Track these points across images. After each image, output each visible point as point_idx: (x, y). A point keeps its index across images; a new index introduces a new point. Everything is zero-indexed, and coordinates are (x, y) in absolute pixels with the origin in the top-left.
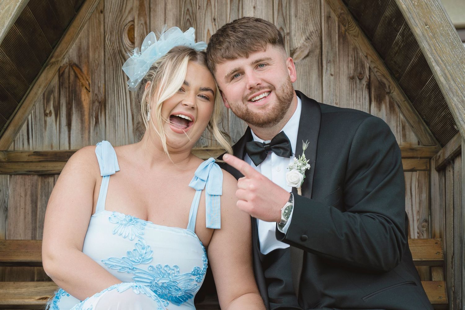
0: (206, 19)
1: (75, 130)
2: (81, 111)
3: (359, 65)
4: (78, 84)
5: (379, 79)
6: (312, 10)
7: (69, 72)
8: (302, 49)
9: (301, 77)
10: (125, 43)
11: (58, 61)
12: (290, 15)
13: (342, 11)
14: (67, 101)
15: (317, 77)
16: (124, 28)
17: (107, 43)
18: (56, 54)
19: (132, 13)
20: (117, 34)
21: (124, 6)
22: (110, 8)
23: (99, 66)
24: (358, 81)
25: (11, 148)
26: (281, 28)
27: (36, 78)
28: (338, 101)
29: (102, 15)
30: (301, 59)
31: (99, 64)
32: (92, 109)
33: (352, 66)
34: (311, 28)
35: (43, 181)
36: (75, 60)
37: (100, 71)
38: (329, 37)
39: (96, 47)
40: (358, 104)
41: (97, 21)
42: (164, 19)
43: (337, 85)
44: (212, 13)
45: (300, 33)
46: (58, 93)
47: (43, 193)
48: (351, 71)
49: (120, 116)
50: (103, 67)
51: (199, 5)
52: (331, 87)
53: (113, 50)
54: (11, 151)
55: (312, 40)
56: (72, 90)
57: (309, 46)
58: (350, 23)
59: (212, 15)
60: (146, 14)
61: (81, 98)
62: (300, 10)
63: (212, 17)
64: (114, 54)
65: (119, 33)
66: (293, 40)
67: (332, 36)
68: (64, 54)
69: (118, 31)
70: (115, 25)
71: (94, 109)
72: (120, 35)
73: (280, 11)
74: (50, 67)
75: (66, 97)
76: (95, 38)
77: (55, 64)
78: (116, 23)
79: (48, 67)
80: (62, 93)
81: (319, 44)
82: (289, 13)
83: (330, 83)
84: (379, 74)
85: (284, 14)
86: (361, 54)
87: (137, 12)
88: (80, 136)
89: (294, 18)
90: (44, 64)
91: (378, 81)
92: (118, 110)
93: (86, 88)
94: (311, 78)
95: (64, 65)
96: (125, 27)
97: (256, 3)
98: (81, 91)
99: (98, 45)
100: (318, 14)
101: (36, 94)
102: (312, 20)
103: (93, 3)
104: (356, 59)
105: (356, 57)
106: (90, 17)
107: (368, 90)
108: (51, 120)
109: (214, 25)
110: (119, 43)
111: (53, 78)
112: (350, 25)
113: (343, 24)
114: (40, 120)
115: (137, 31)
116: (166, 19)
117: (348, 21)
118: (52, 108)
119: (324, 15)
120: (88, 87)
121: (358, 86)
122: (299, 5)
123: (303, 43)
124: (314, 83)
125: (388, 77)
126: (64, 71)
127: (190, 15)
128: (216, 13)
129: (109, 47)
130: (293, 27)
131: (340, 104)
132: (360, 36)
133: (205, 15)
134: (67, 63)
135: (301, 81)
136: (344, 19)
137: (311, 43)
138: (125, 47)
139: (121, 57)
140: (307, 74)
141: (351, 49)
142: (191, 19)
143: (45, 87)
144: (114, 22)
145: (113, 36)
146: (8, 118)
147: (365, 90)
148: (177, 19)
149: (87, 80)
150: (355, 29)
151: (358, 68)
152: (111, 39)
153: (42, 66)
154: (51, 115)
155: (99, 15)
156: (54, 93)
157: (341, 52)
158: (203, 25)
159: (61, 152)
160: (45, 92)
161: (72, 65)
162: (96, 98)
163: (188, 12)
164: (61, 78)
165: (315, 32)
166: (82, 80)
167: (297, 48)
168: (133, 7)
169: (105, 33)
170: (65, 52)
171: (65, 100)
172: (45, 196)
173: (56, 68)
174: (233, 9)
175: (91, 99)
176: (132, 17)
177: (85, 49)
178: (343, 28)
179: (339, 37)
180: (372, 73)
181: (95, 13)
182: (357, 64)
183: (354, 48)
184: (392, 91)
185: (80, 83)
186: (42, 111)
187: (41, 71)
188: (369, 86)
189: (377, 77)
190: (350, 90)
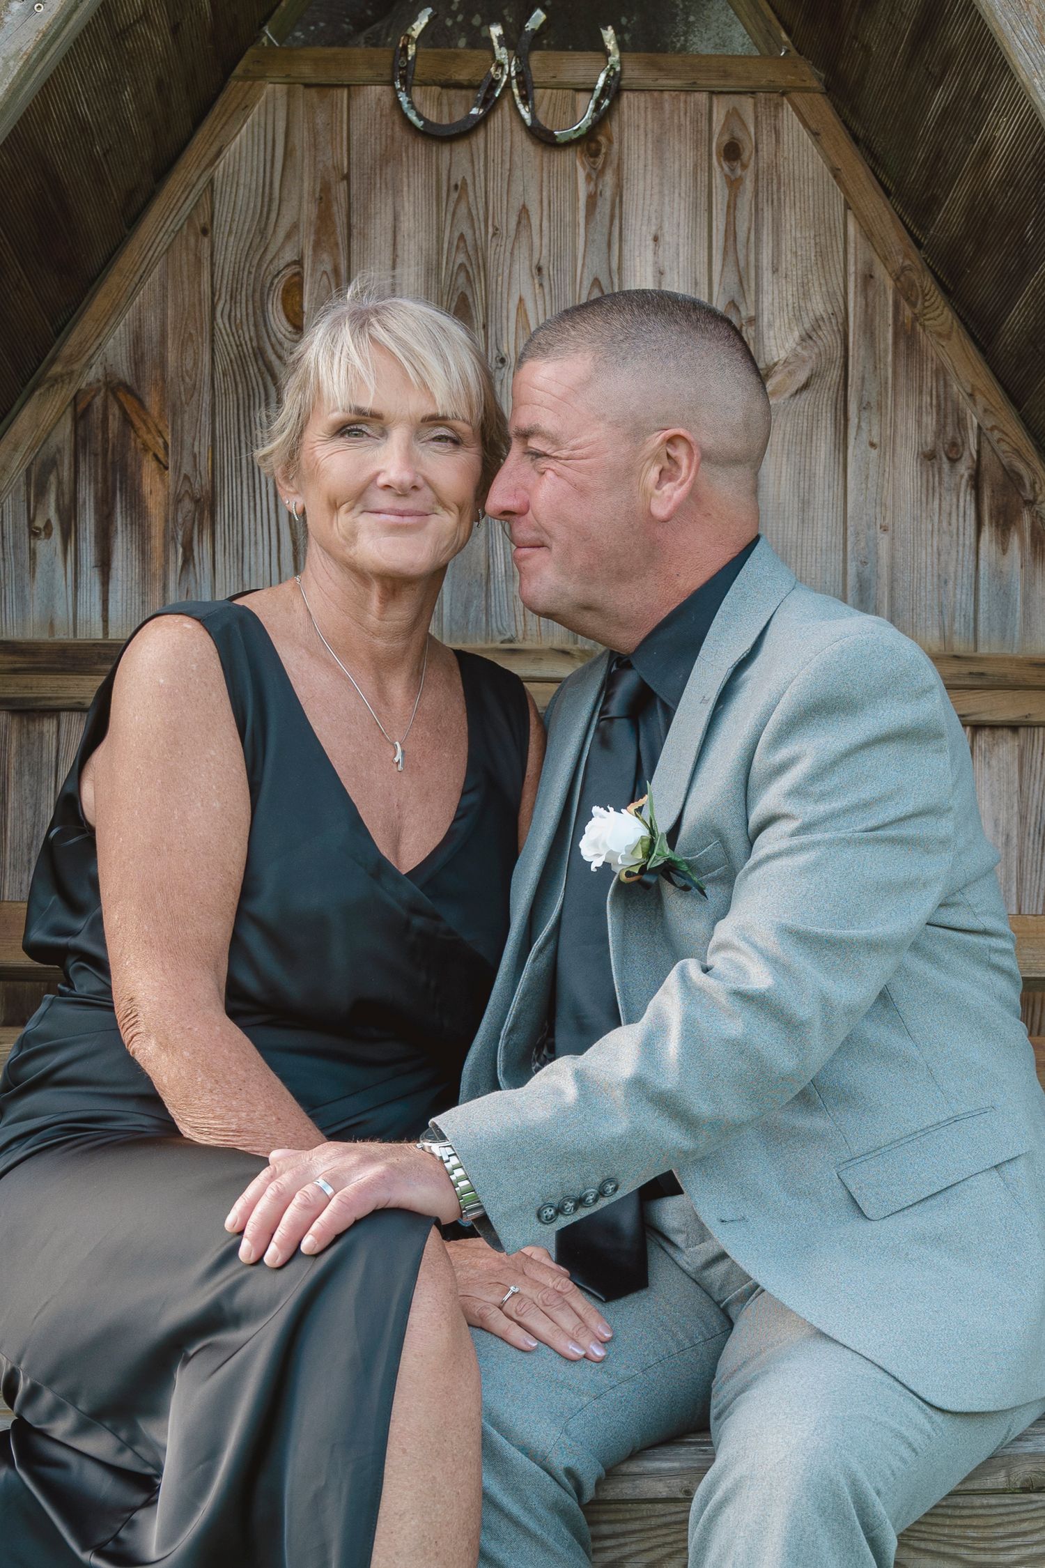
0: (516, 267)
1: (123, 581)
2: (141, 526)
3: (949, 420)
4: (133, 444)
5: (1005, 462)
6: (822, 254)
7: (105, 408)
8: (791, 367)
9: (786, 447)
10: (275, 327)
11: (72, 372)
12: (757, 267)
13: (907, 262)
14: (100, 494)
15: (833, 448)
16: (272, 283)
17: (222, 326)
18: (66, 351)
19: (296, 238)
20: (250, 299)
21: (273, 216)
22: (229, 220)
23: (196, 394)
24: (946, 466)
26: (733, 304)
27: (6, 422)
28: (888, 521)
29: (206, 240)
30: (787, 395)
31: (195, 385)
32: (175, 520)
33: (930, 421)
34: (818, 305)
35: (25, 730)
36: (124, 371)
37: (199, 407)
38: (868, 335)
39: (186, 335)
40: (944, 532)
41: (191, 257)
42: (391, 263)
43: (887, 475)
44: (531, 250)
45: (786, 321)
46: (70, 469)
47: (26, 764)
48: (926, 437)
49: (256, 543)
50: (207, 397)
51: (496, 224)
52: (870, 479)
53: (237, 346)
55: (819, 342)
56: (113, 463)
57: (811, 358)
58: (928, 298)
59: (531, 255)
60: (337, 244)
61: (140, 485)
62: (789, 253)
63: (531, 260)
64: (242, 358)
65: (258, 295)
66: (766, 341)
67: (877, 332)
68: (91, 352)
69: (254, 291)
70: (246, 273)
71: (180, 520)
72: (258, 304)
73: (731, 253)
74: (48, 389)
75: (96, 483)
76: (184, 309)
77: (63, 381)
78: (248, 265)
79: (42, 390)
80: (82, 468)
81: (838, 353)
82: (757, 260)
83: (868, 469)
84: (1005, 447)
85: (742, 264)
86: (955, 387)
87: (312, 238)
88: (138, 601)
89: (770, 275)
90: (28, 381)
91: (1003, 466)
92: (252, 526)
93: (155, 456)
94: (814, 452)
95: (89, 384)
96: (276, 281)
97: (661, 228)
98: (140, 467)
99: (193, 332)
100: (839, 267)
102: (820, 284)
103: (179, 204)
104: (942, 402)
105: (942, 396)
106: (170, 245)
107: (973, 492)
108: (49, 548)
109: (537, 286)
110: (256, 325)
111: (56, 424)
112: (927, 304)
113: (907, 299)
114: (15, 546)
115: (311, 294)
116: (398, 260)
117: (923, 291)
118: (52, 514)
119: (856, 269)
120: (161, 456)
121: (946, 479)
122: (784, 236)
123: (795, 349)
124: (822, 468)
125: (1030, 458)
126: (89, 405)
127: (467, 251)
128: (545, 252)
129: (226, 338)
130: (765, 300)
131: (894, 531)
132: (954, 334)
133: (512, 254)
134: (99, 381)
135: (785, 459)
136: (912, 285)
137: (816, 350)
138: (273, 339)
139: (263, 368)
140: (804, 440)
141: (929, 373)
142: (471, 265)
143: (31, 449)
144: (242, 264)
145: (238, 305)
147: (966, 491)
148: (428, 263)
149: (160, 433)
150: (941, 316)
151: (948, 429)
152: (233, 314)
153: (24, 385)
154: (49, 535)
155: (197, 241)
156: (60, 468)
157: (902, 380)
158: (506, 285)
159: (78, 645)
160: (32, 463)
161: (113, 387)
162: (186, 487)
163: (462, 245)
164: (82, 424)
165: (830, 318)
166: (143, 431)
167: (775, 364)
168: (299, 219)
169: (213, 294)
170: (94, 347)
171: (92, 491)
172: (31, 774)
173: (64, 394)
174: (594, 241)
175: (172, 491)
176: (296, 250)
177: (154, 340)
178: (908, 312)
179: (896, 335)
180: (985, 444)
181: (185, 233)
182: (945, 417)
183: (937, 369)
184: (1040, 498)
185: (138, 440)
186: (24, 521)
187: (18, 403)
188: (976, 482)
189: (1001, 454)
190: (924, 490)
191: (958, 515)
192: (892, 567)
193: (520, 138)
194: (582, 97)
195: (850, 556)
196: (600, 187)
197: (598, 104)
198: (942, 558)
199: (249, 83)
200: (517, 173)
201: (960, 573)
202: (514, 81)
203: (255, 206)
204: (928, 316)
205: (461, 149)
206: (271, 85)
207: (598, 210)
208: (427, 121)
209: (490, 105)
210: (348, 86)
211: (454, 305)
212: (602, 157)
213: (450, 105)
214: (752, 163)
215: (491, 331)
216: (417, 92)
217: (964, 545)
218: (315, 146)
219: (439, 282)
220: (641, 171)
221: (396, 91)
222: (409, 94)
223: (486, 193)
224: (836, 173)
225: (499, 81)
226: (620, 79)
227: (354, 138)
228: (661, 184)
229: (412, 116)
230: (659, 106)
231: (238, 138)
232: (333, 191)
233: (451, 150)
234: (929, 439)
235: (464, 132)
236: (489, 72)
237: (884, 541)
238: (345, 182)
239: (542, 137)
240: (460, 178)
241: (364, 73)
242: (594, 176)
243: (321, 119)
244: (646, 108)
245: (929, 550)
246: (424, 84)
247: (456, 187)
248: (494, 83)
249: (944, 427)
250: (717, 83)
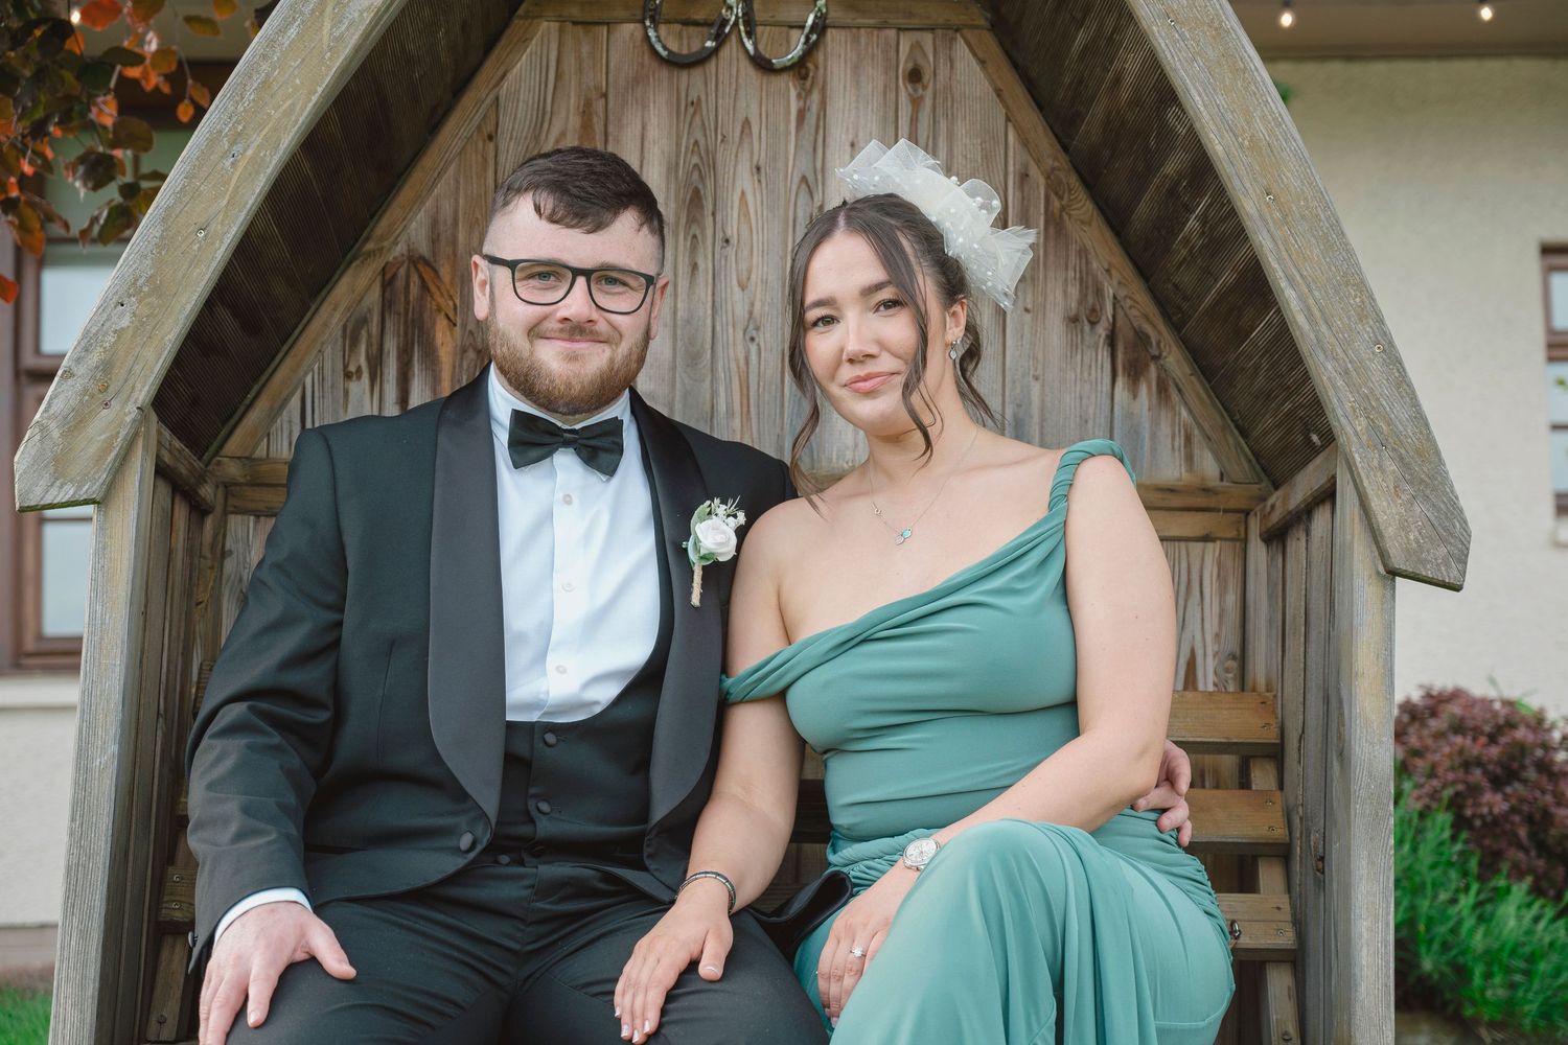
0: (740, 167)
2: (433, 371)
3: (1090, 291)
4: (429, 306)
5: (1135, 324)
6: (987, 157)
7: (408, 277)
13: (1056, 164)
14: (401, 345)
18: (378, 231)
21: (546, 125)
22: (510, 128)
24: (1087, 327)
25: (261, 452)
27: (329, 287)
28: (1039, 372)
29: (491, 145)
32: (461, 366)
33: (1074, 291)
36: (424, 248)
39: (474, 220)
40: (1085, 381)
41: (479, 156)
43: (1038, 335)
44: (752, 153)
46: (378, 324)
48: (1071, 304)
51: (724, 133)
52: (1025, 337)
54: (261, 460)
56: (413, 321)
58: (1072, 192)
59: (752, 158)
61: (434, 339)
62: (960, 157)
63: (751, 161)
67: (1031, 219)
68: (397, 232)
71: (465, 367)
74: (363, 262)
75: (399, 336)
76: (472, 198)
77: (375, 255)
79: (358, 262)
80: (389, 324)
83: (1023, 329)
84: (1135, 313)
86: (1095, 265)
90: (346, 256)
91: (1134, 328)
93: (447, 315)
95: (395, 258)
97: (857, 136)
98: (434, 324)
99: (479, 217)
100: (1001, 167)
101: (326, 325)
103: (471, 116)
104: (1084, 276)
105: (1084, 272)
106: (463, 149)
107: (1109, 348)
108: (360, 386)
109: (756, 182)
111: (368, 289)
112: (1072, 197)
113: (1056, 194)
114: (332, 386)
116: (645, 162)
117: (1069, 187)
118: (363, 361)
119: (1014, 169)
120: (451, 315)
121: (1087, 338)
125: (1157, 322)
126: (395, 276)
127: (700, 154)
128: (763, 154)
131: (1043, 380)
132: (1094, 223)
133: (736, 156)
134: (403, 255)
136: (1060, 182)
141: (1074, 252)
142: (703, 164)
143: (348, 308)
146: (255, 380)
147: (1103, 348)
148: (669, 163)
149: (451, 297)
150: (1084, 207)
151: (1089, 298)
153: (344, 257)
154: (359, 377)
155: (484, 145)
156: (370, 325)
157: (1051, 258)
158: (731, 181)
160: (347, 321)
161: (415, 260)
162: (471, 340)
163: (696, 149)
164: (388, 290)
166: (437, 296)
168: (566, 128)
170: (400, 230)
171: (395, 342)
173: (374, 267)
174: (802, 146)
175: (459, 343)
177: (448, 223)
178: (1056, 204)
179: (1047, 222)
180: (1119, 311)
181: (475, 138)
182: (1087, 288)
183: (1080, 251)
184: (1164, 354)
185: (434, 303)
186: (340, 366)
187: (338, 272)
188: (1112, 341)
189: (1132, 319)
190: (1069, 347)
191: (1096, 368)
192: (1042, 409)
193: (745, 64)
194: (795, 33)
195: (1007, 400)
196: (808, 103)
197: (808, 38)
198: (1084, 402)
199: (529, 21)
200: (742, 92)
201: (1098, 415)
202: (741, 20)
203: (532, 118)
204: (1074, 207)
205: (697, 73)
206: (546, 24)
207: (806, 121)
208: (670, 52)
209: (721, 38)
210: (608, 24)
211: (688, 197)
212: (810, 80)
213: (689, 38)
214: (931, 85)
215: (719, 217)
216: (663, 29)
217: (1102, 392)
218: (580, 71)
219: (677, 178)
220: (842, 91)
221: (646, 29)
222: (656, 30)
223: (716, 108)
224: (999, 93)
225: (729, 20)
226: (826, 19)
227: (612, 65)
228: (857, 101)
229: (659, 48)
230: (856, 40)
231: (519, 65)
232: (594, 105)
233: (689, 75)
234: (1073, 305)
235: (700, 60)
236: (721, 13)
237: (1036, 388)
238: (604, 100)
239: (762, 64)
240: (696, 95)
241: (621, 13)
242: (803, 94)
243: (585, 50)
244: (846, 42)
245: (1073, 395)
246: (668, 22)
247: (692, 103)
248: (725, 22)
249: (1086, 295)
250: (903, 22)
